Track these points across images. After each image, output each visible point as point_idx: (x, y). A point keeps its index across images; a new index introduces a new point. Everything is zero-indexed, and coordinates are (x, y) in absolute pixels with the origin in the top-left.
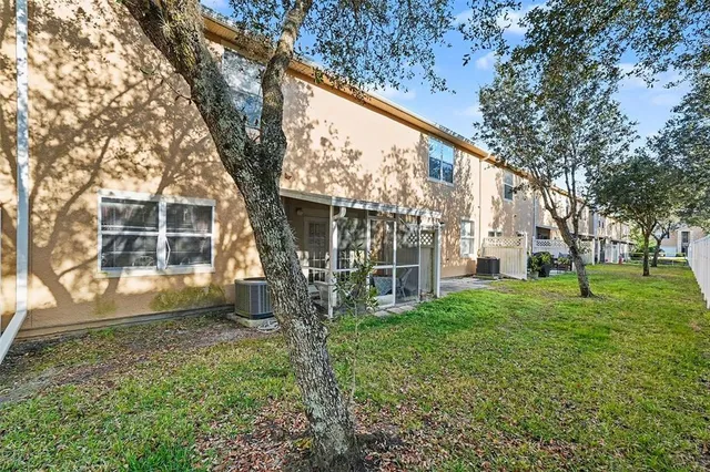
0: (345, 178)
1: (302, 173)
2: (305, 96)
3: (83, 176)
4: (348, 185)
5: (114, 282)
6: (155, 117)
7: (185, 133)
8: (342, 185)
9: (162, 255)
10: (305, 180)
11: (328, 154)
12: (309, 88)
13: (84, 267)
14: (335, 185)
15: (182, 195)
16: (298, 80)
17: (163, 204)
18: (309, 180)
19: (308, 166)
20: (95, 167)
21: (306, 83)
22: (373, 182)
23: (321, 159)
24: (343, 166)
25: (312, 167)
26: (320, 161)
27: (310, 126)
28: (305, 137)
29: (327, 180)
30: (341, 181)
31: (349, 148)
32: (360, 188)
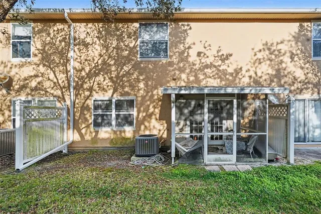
0: (217, 74)
1: (184, 76)
2: (186, 31)
3: (87, 93)
4: (220, 77)
5: (97, 132)
6: (110, 65)
7: (122, 68)
8: (215, 79)
9: (114, 123)
10: (186, 80)
11: (203, 61)
12: (188, 25)
13: (88, 127)
14: (208, 79)
15: (120, 96)
16: (180, 24)
17: (114, 100)
18: (188, 79)
19: (187, 71)
20: (91, 89)
21: (186, 23)
22: (244, 72)
23: (197, 66)
24: (215, 66)
25: (191, 71)
26: (197, 67)
27: (189, 48)
28: (186, 54)
29: (201, 77)
30: (213, 76)
31: (220, 54)
32: (231, 78)
